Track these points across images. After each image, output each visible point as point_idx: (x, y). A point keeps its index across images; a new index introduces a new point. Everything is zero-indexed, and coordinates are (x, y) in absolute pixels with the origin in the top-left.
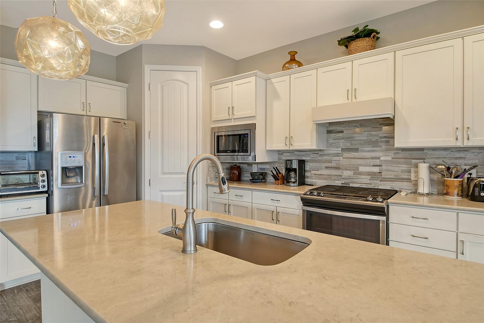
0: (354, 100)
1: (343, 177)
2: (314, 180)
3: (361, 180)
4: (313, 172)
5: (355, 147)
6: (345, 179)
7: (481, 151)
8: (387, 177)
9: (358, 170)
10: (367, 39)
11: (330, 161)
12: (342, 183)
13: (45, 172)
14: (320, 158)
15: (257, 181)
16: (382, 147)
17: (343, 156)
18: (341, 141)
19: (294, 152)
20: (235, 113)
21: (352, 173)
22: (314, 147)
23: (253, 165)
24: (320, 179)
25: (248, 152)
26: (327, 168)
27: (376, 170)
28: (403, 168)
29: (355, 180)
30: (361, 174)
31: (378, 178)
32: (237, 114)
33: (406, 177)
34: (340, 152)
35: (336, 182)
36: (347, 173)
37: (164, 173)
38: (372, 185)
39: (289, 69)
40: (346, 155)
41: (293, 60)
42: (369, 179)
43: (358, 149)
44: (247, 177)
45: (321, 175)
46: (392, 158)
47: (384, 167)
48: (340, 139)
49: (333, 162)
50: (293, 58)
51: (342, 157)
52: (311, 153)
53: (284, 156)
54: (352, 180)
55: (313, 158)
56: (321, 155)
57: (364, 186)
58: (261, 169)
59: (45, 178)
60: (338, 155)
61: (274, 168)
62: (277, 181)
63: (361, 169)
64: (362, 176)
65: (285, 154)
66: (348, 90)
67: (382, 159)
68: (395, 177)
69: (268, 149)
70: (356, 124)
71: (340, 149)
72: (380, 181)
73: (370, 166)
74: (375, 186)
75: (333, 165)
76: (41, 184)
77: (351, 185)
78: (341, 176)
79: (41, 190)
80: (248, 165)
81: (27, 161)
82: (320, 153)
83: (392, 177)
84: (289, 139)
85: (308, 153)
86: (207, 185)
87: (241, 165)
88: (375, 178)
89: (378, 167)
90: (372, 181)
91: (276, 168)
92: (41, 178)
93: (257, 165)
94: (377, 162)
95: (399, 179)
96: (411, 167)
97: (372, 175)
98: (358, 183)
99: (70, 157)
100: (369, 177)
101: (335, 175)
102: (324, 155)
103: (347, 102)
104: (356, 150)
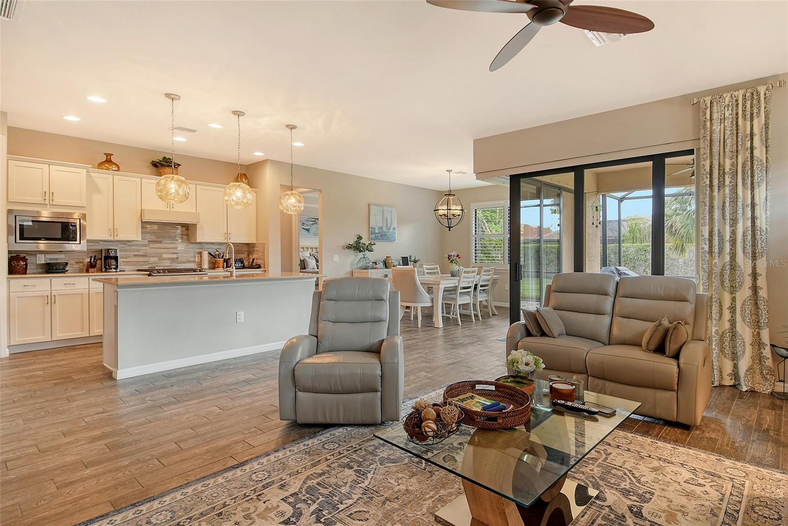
0: (171, 209)
1: (150, 262)
3: (164, 264)
5: (159, 240)
6: (151, 264)
8: (182, 260)
9: (162, 257)
11: (138, 251)
14: (128, 248)
18: (148, 235)
21: (157, 259)
22: (139, 239)
23: (38, 256)
25: (76, 241)
26: (135, 256)
27: (175, 256)
30: (164, 259)
31: (176, 261)
33: (193, 260)
34: (147, 243)
35: (144, 266)
36: (153, 259)
38: (172, 267)
40: (152, 245)
42: (170, 263)
45: (130, 262)
47: (180, 254)
48: (147, 233)
49: (141, 251)
50: (109, 160)
51: (148, 248)
56: (129, 246)
57: (166, 268)
58: (50, 259)
60: (145, 245)
63: (164, 256)
69: (88, 238)
71: (147, 241)
72: (178, 263)
73: (170, 254)
75: (141, 253)
78: (148, 262)
82: (128, 244)
83: (185, 260)
84: (114, 231)
89: (176, 255)
90: (172, 264)
93: (44, 255)
96: (196, 254)
97: (173, 260)
100: (170, 261)
101: (143, 262)
102: (132, 245)
103: (166, 209)
104: (161, 242)
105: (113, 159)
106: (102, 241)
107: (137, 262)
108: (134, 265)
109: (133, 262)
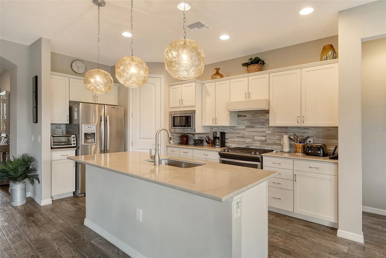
0: (249, 99)
2: (231, 144)
3: (256, 144)
4: (230, 139)
5: (253, 125)
6: (247, 144)
7: (315, 129)
8: (269, 142)
9: (254, 138)
10: (256, 65)
11: (239, 133)
12: (246, 146)
13: (74, 136)
14: (234, 131)
15: (197, 144)
16: (266, 125)
17: (246, 130)
18: (245, 122)
19: (219, 128)
20: (184, 104)
21: (251, 140)
22: (229, 125)
23: (196, 135)
24: (234, 144)
25: (191, 127)
26: (238, 137)
27: (264, 138)
28: (277, 138)
29: (253, 144)
30: (255, 141)
31: (264, 143)
32: (185, 104)
33: (279, 143)
34: (245, 128)
35: (243, 145)
36: (248, 140)
37: (141, 138)
38: (262, 147)
39: (215, 79)
40: (248, 130)
41: (217, 73)
42: (260, 144)
43: (254, 126)
44: (191, 142)
45: (234, 141)
46: (272, 132)
47: (267, 137)
48: (245, 120)
49: (241, 134)
50: (217, 72)
52: (229, 128)
53: (214, 130)
54: (251, 144)
55: (230, 131)
56: (234, 130)
57: (257, 148)
58: (200, 137)
59: (75, 139)
60: (244, 129)
61: (207, 137)
62: (209, 144)
63: (256, 138)
64: (256, 142)
65: (214, 129)
66: (246, 93)
67: (266, 132)
68: (273, 143)
69: (203, 125)
70: (253, 112)
71: (245, 126)
72: (266, 145)
73: (260, 136)
74: (263, 148)
75: (241, 135)
76: (73, 142)
77: (251, 147)
78: (245, 142)
79: (73, 145)
80: (192, 135)
81: (61, 129)
82: (234, 128)
83: (272, 143)
84: (215, 120)
85: (227, 128)
86: (167, 146)
87: (188, 135)
88: (263, 143)
89: (265, 137)
90: (262, 145)
91: (208, 136)
92: (73, 139)
93: (198, 135)
94: (264, 134)
95: (275, 144)
96: (281, 137)
97: (262, 142)
98: (255, 146)
99: (89, 127)
101: (242, 142)
102: (236, 129)
103: (245, 100)
104: (253, 127)
105: (220, 72)
106: (221, 127)
107: (239, 141)
108: (237, 144)
109: (236, 141)
